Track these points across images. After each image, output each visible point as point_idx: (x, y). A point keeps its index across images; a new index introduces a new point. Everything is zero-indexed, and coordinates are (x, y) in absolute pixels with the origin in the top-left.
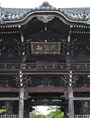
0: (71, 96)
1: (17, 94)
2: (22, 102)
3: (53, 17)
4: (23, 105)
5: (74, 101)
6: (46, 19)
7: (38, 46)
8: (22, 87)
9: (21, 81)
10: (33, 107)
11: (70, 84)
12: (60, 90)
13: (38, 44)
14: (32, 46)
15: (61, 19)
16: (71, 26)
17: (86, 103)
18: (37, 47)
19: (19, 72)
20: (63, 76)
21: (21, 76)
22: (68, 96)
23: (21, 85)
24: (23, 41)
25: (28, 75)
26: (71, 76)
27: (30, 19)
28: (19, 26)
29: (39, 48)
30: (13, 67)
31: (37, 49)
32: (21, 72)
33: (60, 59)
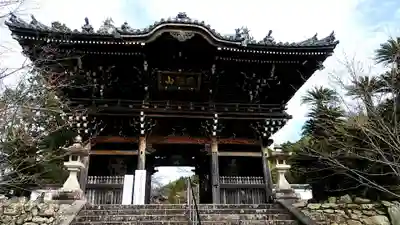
0: (215, 149)
1: (136, 147)
2: (143, 158)
3: (192, 33)
4: (144, 161)
5: (220, 158)
6: (182, 35)
7: (169, 78)
8: (143, 136)
9: (142, 126)
10: (156, 169)
11: (214, 134)
12: (199, 141)
13: (169, 75)
14: (160, 78)
15: (205, 37)
16: (219, 49)
17: (234, 161)
19: (139, 113)
20: (204, 120)
21: (142, 119)
22: (211, 150)
23: (142, 132)
24: (146, 68)
25: (153, 118)
26: (216, 121)
27: (160, 34)
28: (143, 44)
29: (170, 80)
31: (166, 82)
32: (142, 113)
33: (200, 98)
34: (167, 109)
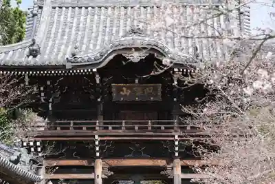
0: (177, 171)
2: (100, 182)
5: (182, 179)
6: (136, 57)
7: (124, 89)
9: (97, 149)
11: (177, 154)
12: (160, 163)
14: (114, 90)
16: (176, 70)
18: (123, 91)
19: (94, 136)
21: (97, 143)
22: (173, 173)
24: (98, 82)
26: (177, 143)
27: (111, 57)
29: (125, 92)
30: (84, 128)
31: (121, 93)
32: (97, 137)
34: (123, 131)
